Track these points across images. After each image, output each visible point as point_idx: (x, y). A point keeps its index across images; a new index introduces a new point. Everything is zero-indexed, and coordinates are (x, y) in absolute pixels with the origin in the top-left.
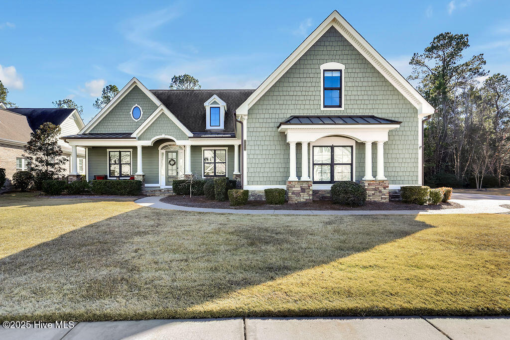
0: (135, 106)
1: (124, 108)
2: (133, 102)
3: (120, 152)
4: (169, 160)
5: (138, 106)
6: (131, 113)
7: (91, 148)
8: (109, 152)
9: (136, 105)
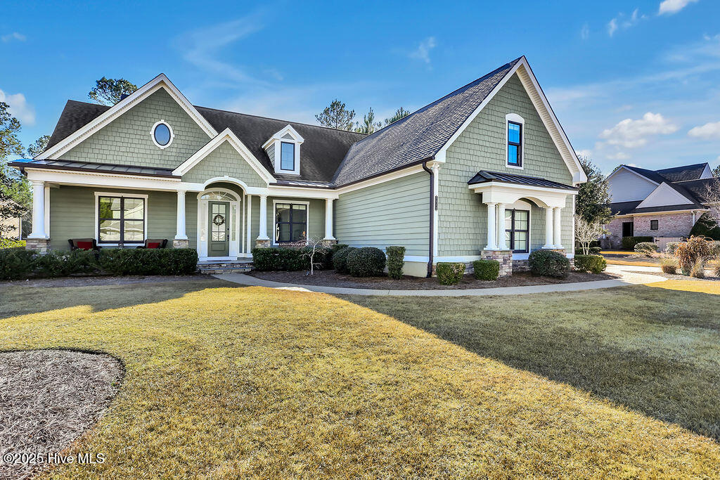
0: (160, 122)
1: (138, 123)
2: (155, 116)
3: (122, 199)
4: (214, 216)
5: (165, 123)
6: (152, 133)
7: (58, 187)
8: (100, 197)
9: (162, 121)
